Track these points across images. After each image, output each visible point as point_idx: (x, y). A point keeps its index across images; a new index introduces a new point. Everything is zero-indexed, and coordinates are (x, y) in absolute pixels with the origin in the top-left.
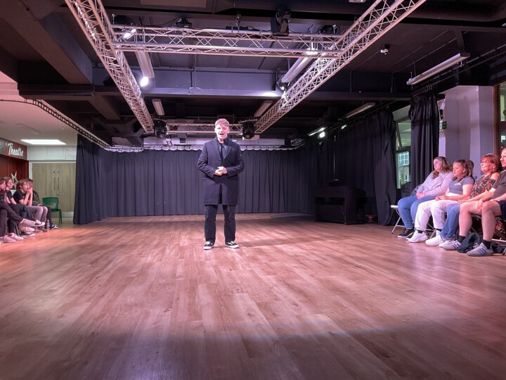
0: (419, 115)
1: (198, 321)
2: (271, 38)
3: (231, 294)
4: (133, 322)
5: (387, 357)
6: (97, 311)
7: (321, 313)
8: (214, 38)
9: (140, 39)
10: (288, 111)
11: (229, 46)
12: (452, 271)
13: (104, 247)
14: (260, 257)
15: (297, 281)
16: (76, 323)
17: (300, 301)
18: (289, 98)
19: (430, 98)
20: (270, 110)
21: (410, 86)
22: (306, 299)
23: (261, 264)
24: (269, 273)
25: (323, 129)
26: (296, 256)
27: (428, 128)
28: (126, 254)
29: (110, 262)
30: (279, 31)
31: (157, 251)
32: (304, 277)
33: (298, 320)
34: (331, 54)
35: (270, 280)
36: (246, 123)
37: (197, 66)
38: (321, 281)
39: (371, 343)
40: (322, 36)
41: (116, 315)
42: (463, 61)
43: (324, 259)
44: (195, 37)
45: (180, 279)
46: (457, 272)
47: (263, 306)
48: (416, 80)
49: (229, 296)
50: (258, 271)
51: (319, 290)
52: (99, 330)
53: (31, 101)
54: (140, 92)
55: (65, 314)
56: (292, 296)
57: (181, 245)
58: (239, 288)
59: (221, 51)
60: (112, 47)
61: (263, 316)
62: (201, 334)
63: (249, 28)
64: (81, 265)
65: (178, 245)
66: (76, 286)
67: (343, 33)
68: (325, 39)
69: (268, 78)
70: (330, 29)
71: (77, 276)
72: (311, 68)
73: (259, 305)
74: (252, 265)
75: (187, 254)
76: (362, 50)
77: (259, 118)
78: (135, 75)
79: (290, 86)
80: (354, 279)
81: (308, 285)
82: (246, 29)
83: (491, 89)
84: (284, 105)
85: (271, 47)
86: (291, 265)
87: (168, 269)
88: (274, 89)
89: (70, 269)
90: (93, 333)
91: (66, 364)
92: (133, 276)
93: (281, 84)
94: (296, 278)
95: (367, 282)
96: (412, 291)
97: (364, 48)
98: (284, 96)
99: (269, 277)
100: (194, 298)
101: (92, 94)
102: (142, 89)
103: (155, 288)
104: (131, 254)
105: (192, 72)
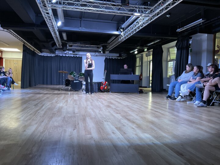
0: (181, 45)
1: (90, 135)
2: (121, 6)
3: (102, 122)
4: (59, 135)
5: (183, 156)
6: (41, 129)
7: (146, 133)
8: (95, 4)
9: (60, 3)
10: (123, 41)
11: (101, 8)
12: (198, 115)
13: (39, 98)
14: (111, 105)
15: (131, 117)
16: (32, 134)
17: (135, 127)
18: (125, 35)
19: (186, 38)
20: (115, 40)
21: (177, 32)
22: (137, 126)
23: (113, 108)
24: (117, 113)
25: (136, 50)
26: (128, 105)
27: (185, 51)
28: (50, 102)
29: (43, 106)
30: (125, 3)
31: (64, 101)
32: (134, 116)
33: (136, 136)
34: (146, 15)
35: (119, 116)
36: (103, 45)
37: (84, 18)
38: (141, 117)
39: (173, 148)
40: (143, 7)
41: (51, 131)
42: (202, 23)
43: (140, 107)
44: (86, 4)
45: (77, 114)
46: (200, 115)
47: (119, 129)
48: (181, 30)
49: (101, 123)
50: (112, 112)
51: (142, 122)
52: (44, 139)
53: (6, 30)
54: (57, 29)
55: (26, 130)
56: (130, 124)
57: (74, 99)
58: (105, 120)
59: (97, 11)
60: (47, 6)
61: (120, 134)
62: (93, 142)
63: (111, 1)
64: (30, 106)
65: (73, 98)
66: (29, 116)
67: (154, 6)
68: (145, 8)
69: (115, 25)
70: (147, 4)
71: (29, 111)
72: (136, 22)
73: (116, 128)
74: (109, 109)
75: (78, 103)
76: (161, 14)
77: (109, 43)
78: (56, 21)
79: (126, 29)
80: (156, 117)
81: (136, 119)
82: (109, 1)
83: (212, 36)
84: (122, 38)
85: (119, 10)
86: (126, 109)
87: (70, 110)
88: (118, 31)
89: (25, 108)
90: (41, 140)
91: (31, 156)
92: (55, 112)
93: (121, 28)
94: (130, 116)
95: (162, 119)
96: (183, 123)
97: (162, 13)
98: (122, 34)
99: (118, 115)
100: (86, 124)
101: (35, 28)
102: (58, 27)
103: (67, 119)
104: (53, 102)
105: (81, 21)
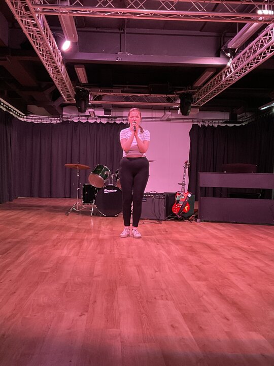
1: (116, 330)
3: (154, 300)
4: (46, 325)
6: (7, 310)
7: (255, 331)
10: (233, 82)
11: (165, 9)
14: (191, 258)
15: (231, 290)
18: (237, 66)
20: (212, 80)
22: (240, 313)
24: (199, 279)
28: (39, 244)
31: (73, 243)
32: (241, 287)
33: (227, 337)
35: (200, 287)
36: (183, 93)
37: (128, 27)
38: (260, 292)
41: (28, 316)
45: (98, 279)
47: (190, 318)
49: (151, 302)
50: (186, 275)
51: (256, 303)
56: (223, 308)
57: (101, 238)
58: (163, 294)
59: (155, 14)
60: (33, 11)
61: (188, 329)
65: (98, 237)
69: (212, 42)
72: (264, 33)
74: (181, 267)
78: (56, 39)
79: (238, 53)
81: (244, 296)
84: (228, 75)
85: (214, 11)
87: (85, 266)
88: (219, 57)
92: (47, 271)
94: (230, 287)
99: (198, 282)
100: (113, 303)
101: (8, 59)
102: (63, 54)
103: (70, 288)
104: (45, 245)
105: (122, 35)
